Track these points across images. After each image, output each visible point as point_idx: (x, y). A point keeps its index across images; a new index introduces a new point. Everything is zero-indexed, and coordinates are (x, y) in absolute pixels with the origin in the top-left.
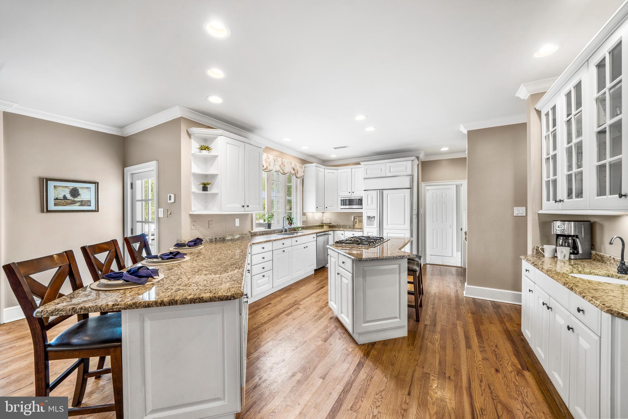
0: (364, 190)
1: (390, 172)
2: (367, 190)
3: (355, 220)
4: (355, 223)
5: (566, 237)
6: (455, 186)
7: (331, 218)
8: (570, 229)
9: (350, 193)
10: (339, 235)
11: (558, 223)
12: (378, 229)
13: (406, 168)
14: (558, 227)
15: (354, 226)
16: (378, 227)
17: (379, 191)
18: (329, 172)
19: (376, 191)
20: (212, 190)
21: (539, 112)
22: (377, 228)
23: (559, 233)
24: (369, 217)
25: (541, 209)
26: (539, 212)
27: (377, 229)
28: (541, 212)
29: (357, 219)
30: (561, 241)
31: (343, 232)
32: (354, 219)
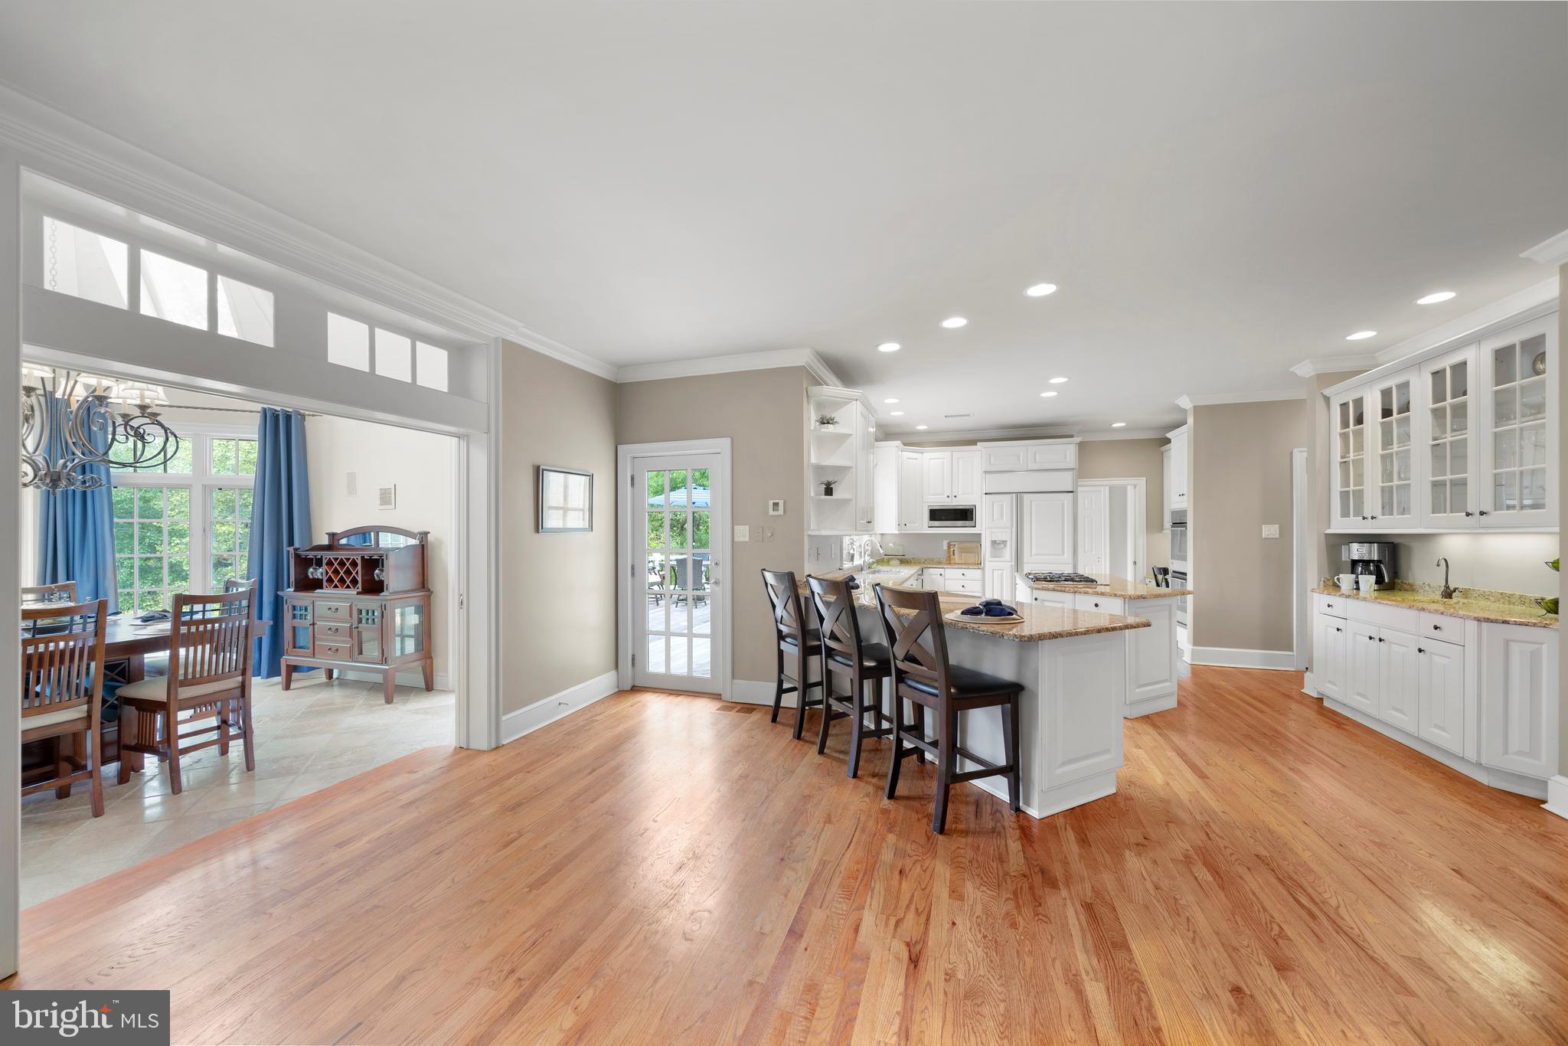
0: (986, 494)
1: (1035, 462)
2: (990, 494)
3: (952, 549)
4: (952, 553)
5: (1366, 563)
6: (1107, 488)
7: (903, 546)
8: (1373, 552)
9: (950, 498)
10: (934, 576)
11: (1355, 546)
12: (1013, 563)
13: (1065, 457)
14: (1357, 551)
15: (950, 560)
16: (1013, 560)
17: (1014, 495)
18: (910, 456)
19: (1010, 496)
20: (838, 493)
21: (1327, 400)
22: (1011, 561)
23: (1356, 558)
24: (994, 543)
25: (1329, 528)
26: (1326, 532)
27: (1009, 564)
28: (1329, 531)
29: (956, 547)
30: (1360, 569)
31: (941, 571)
32: (949, 547)
